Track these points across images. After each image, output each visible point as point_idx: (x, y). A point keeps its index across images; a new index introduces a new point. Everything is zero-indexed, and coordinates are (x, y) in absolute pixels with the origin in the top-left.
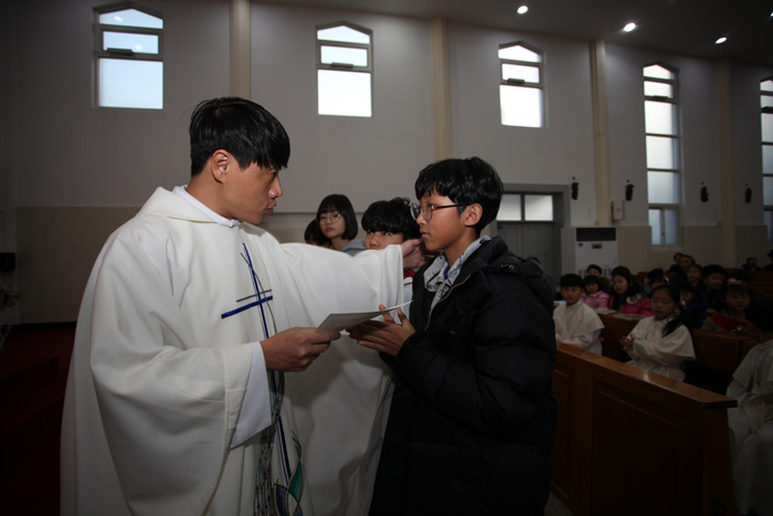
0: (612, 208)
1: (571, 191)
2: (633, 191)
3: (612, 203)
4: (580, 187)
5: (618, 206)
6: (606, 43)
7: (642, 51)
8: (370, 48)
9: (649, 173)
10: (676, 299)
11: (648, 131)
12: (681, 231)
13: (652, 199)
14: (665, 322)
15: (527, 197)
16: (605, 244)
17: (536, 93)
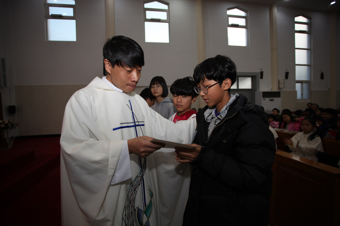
0: (279, 83)
1: (260, 75)
2: (289, 74)
3: (279, 80)
4: (264, 73)
5: (281, 81)
6: (277, 6)
7: (294, 10)
8: (168, 12)
9: (296, 66)
10: (314, 124)
11: (296, 47)
12: (310, 93)
13: (297, 79)
14: (309, 134)
15: (240, 78)
16: (276, 99)
17: (244, 30)
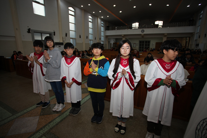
0: (63, 38)
1: (53, 34)
2: (67, 34)
4: (55, 33)
5: (64, 38)
9: (70, 31)
11: (70, 22)
13: (71, 37)
15: (42, 34)
16: (61, 46)
17: (43, 7)
